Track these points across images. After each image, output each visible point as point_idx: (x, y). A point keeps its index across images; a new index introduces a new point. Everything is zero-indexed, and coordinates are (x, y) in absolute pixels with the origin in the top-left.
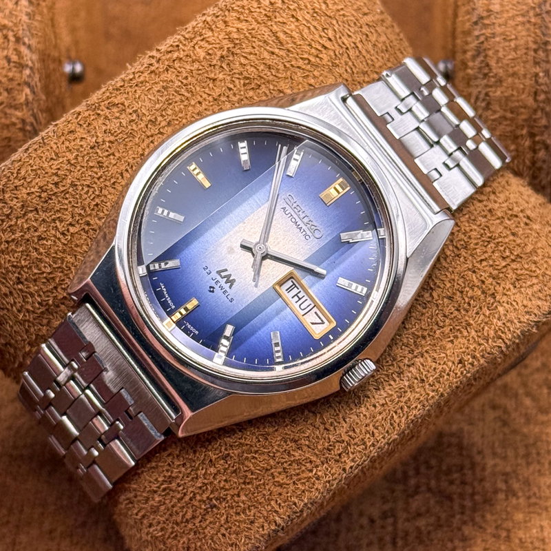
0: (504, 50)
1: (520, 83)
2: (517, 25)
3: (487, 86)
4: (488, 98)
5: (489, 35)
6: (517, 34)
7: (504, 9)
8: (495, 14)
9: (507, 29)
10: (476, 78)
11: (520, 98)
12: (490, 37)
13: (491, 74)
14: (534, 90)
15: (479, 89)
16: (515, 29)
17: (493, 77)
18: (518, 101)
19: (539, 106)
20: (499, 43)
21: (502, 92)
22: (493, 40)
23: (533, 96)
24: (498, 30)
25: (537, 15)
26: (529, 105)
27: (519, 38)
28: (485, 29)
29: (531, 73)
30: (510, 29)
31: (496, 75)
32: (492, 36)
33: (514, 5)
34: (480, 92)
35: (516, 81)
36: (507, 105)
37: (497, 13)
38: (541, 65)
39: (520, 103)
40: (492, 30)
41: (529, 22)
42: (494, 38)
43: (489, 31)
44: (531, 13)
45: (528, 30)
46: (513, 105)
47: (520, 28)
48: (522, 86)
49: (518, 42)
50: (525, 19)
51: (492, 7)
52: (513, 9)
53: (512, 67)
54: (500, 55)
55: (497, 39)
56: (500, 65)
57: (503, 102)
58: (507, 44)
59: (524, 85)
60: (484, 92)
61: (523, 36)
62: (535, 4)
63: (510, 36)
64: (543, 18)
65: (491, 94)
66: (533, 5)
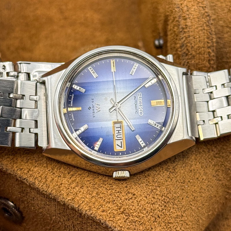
0: (195, 43)
1: (202, 57)
2: (199, 31)
3: (188, 59)
4: (188, 64)
5: (187, 36)
6: (199, 35)
7: (193, 24)
8: (189, 27)
9: (195, 33)
10: (183, 56)
11: (203, 63)
12: (188, 37)
13: (189, 54)
14: (208, 59)
15: (184, 61)
16: (198, 33)
17: (190, 55)
18: (202, 64)
19: (211, 66)
20: (192, 40)
21: (195, 61)
22: (189, 38)
23: (208, 62)
24: (191, 34)
25: (207, 26)
26: (206, 65)
27: (201, 37)
28: (185, 34)
29: (207, 52)
30: (196, 33)
31: (192, 54)
32: (188, 36)
33: (197, 22)
34: (185, 62)
35: (201, 56)
36: (197, 66)
37: (190, 26)
38: (211, 48)
39: (203, 65)
40: (188, 34)
41: (204, 29)
42: (189, 37)
43: (187, 34)
44: (205, 25)
45: (204, 33)
46: (200, 66)
47: (200, 32)
48: (203, 58)
49: (200, 39)
50: (202, 28)
51: (187, 24)
52: (197, 24)
53: (198, 50)
54: (193, 45)
55: (191, 38)
56: (193, 49)
57: (195, 65)
58: (195, 40)
59: (204, 58)
60: (187, 62)
61: (202, 36)
62: (206, 21)
63: (197, 36)
64: (210, 27)
65: (190, 62)
66: (205, 21)
